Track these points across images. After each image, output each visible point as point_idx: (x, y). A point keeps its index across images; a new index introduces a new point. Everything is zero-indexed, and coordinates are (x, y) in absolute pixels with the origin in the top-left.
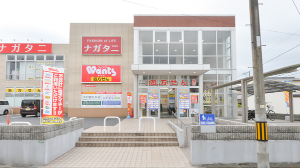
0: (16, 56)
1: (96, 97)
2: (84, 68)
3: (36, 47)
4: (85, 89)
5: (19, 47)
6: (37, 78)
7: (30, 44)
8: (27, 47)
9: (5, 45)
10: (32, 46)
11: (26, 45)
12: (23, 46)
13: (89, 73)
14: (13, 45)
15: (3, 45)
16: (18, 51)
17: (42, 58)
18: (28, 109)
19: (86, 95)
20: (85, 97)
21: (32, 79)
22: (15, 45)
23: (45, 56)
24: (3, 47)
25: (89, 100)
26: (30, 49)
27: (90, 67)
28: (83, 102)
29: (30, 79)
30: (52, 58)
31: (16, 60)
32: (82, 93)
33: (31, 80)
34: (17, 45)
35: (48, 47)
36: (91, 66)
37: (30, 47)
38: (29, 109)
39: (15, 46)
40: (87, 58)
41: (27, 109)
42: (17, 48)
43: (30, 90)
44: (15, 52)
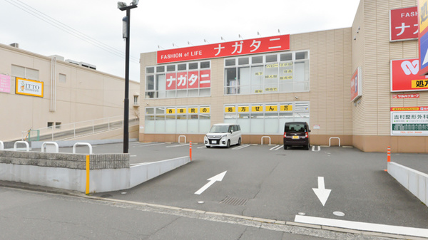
0: (237, 59)
1: (420, 116)
2: (397, 64)
3: (266, 43)
4: (397, 102)
5: (241, 46)
6: (267, 89)
7: (257, 40)
8: (253, 44)
9: (223, 44)
10: (259, 42)
11: (251, 41)
12: (247, 43)
13: (407, 72)
14: (234, 43)
15: (220, 45)
16: (240, 52)
17: (274, 59)
18: (296, 137)
19: (399, 113)
20: (400, 118)
21: (260, 91)
22: (237, 43)
23: (279, 55)
24: (220, 48)
25: (406, 121)
26: (257, 47)
27: (408, 63)
28: (394, 125)
29: (257, 91)
30: (289, 57)
31: (237, 65)
32: (391, 109)
33: (259, 93)
34: (239, 42)
35: (284, 41)
36: (411, 61)
37: (257, 44)
38: (298, 137)
39: (236, 45)
40: (399, 46)
41: (294, 137)
42: (239, 47)
43: (257, 109)
44: (236, 53)
